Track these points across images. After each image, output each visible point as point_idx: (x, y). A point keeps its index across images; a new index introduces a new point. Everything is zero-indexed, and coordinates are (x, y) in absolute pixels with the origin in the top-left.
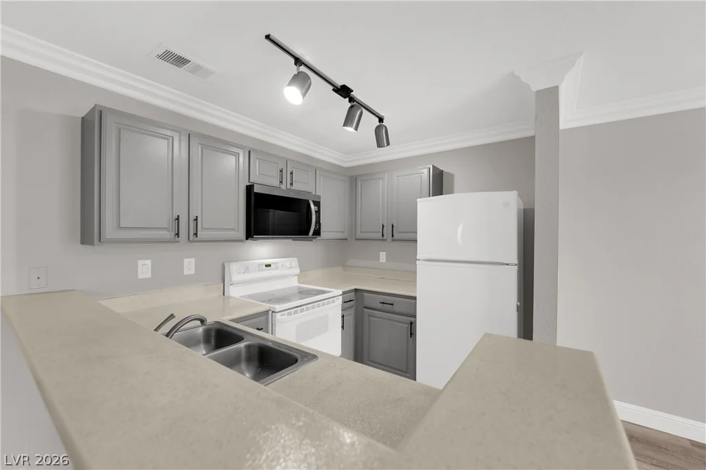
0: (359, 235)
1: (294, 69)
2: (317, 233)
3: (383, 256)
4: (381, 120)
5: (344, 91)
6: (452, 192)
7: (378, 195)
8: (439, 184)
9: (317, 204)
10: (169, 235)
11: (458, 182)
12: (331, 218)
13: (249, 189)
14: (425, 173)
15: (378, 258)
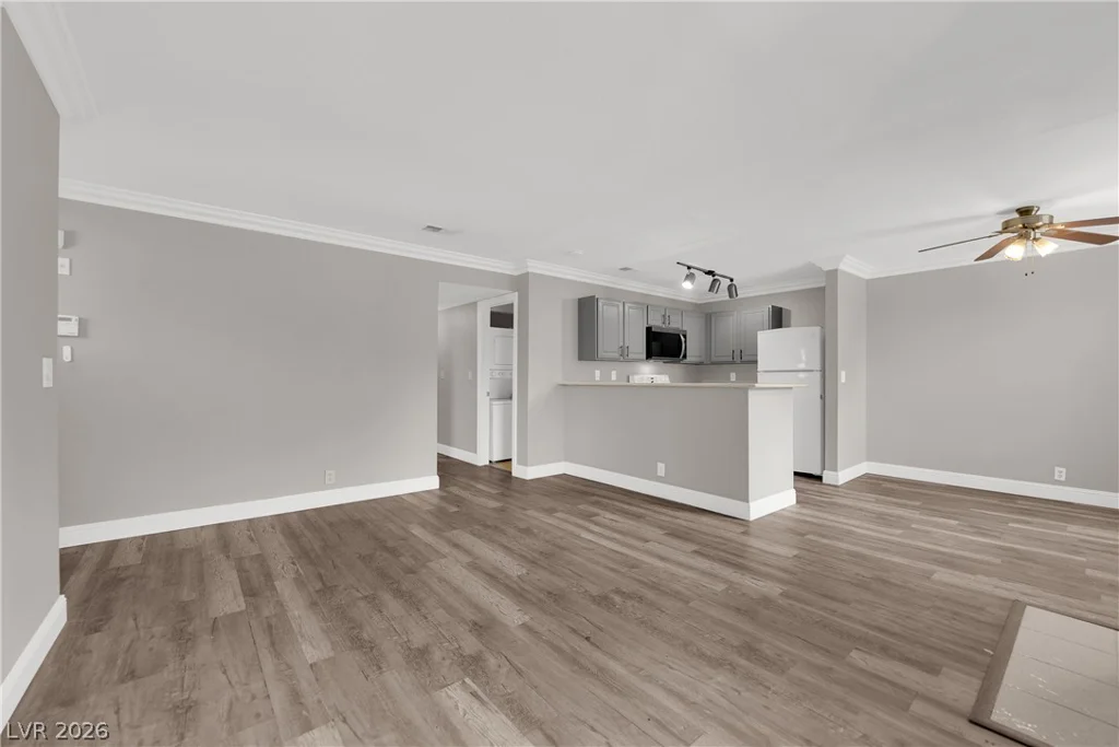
0: (714, 359)
1: (687, 272)
2: (685, 356)
3: (733, 376)
4: (732, 280)
5: (710, 273)
6: (789, 326)
7: (730, 327)
8: (778, 319)
9: (685, 336)
10: (616, 355)
11: (794, 318)
12: (693, 348)
13: (649, 330)
14: (764, 313)
15: (728, 380)
